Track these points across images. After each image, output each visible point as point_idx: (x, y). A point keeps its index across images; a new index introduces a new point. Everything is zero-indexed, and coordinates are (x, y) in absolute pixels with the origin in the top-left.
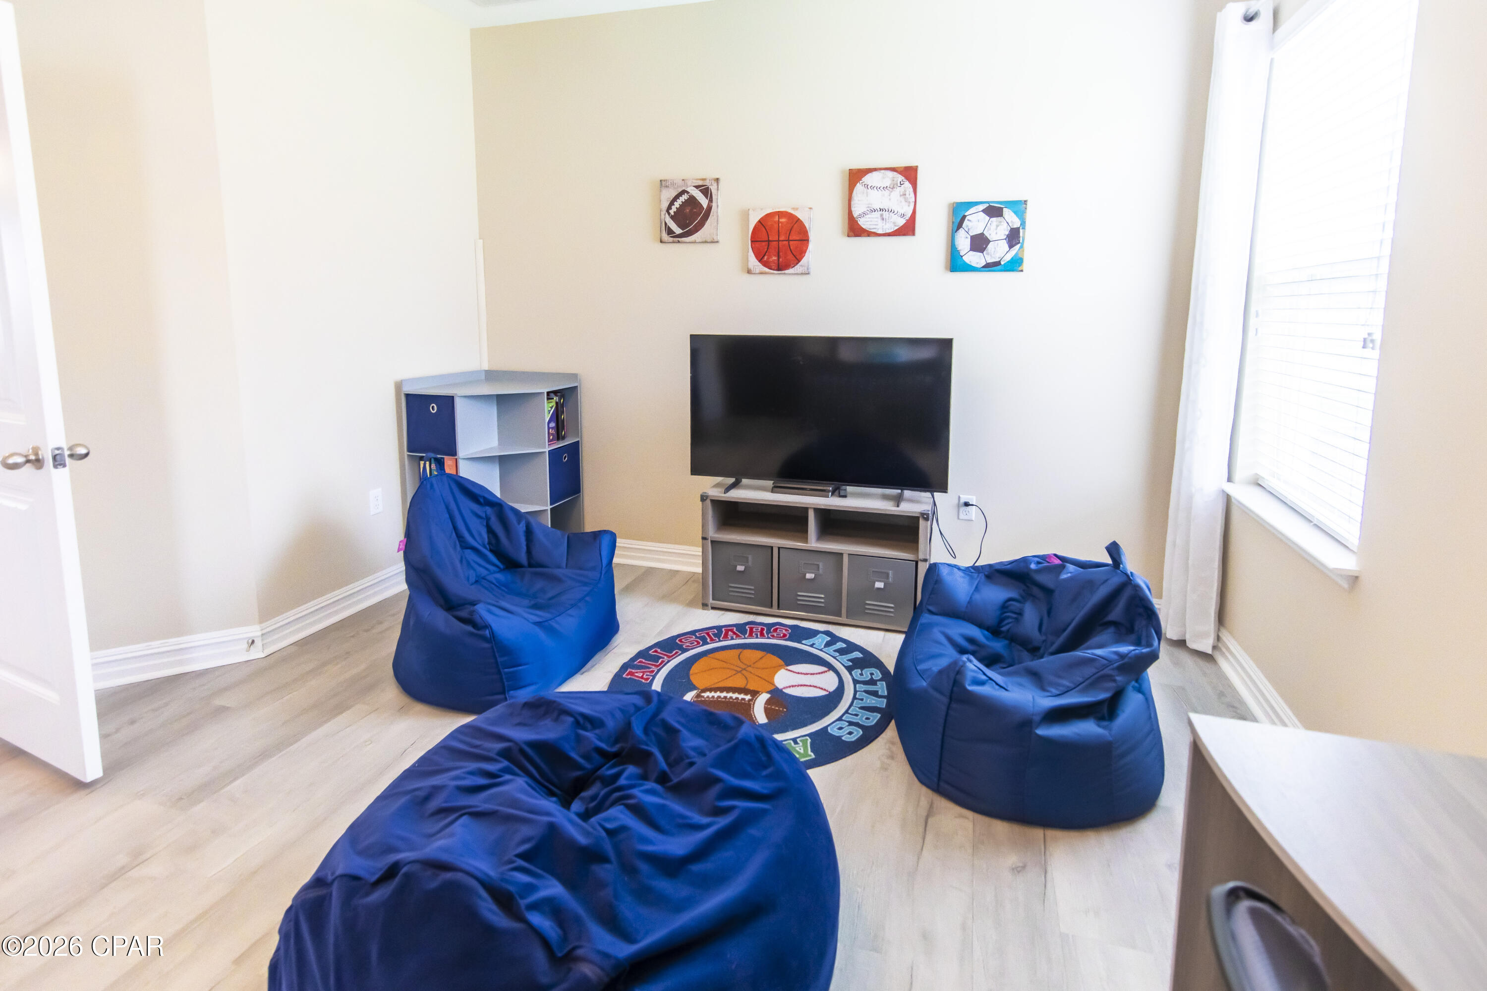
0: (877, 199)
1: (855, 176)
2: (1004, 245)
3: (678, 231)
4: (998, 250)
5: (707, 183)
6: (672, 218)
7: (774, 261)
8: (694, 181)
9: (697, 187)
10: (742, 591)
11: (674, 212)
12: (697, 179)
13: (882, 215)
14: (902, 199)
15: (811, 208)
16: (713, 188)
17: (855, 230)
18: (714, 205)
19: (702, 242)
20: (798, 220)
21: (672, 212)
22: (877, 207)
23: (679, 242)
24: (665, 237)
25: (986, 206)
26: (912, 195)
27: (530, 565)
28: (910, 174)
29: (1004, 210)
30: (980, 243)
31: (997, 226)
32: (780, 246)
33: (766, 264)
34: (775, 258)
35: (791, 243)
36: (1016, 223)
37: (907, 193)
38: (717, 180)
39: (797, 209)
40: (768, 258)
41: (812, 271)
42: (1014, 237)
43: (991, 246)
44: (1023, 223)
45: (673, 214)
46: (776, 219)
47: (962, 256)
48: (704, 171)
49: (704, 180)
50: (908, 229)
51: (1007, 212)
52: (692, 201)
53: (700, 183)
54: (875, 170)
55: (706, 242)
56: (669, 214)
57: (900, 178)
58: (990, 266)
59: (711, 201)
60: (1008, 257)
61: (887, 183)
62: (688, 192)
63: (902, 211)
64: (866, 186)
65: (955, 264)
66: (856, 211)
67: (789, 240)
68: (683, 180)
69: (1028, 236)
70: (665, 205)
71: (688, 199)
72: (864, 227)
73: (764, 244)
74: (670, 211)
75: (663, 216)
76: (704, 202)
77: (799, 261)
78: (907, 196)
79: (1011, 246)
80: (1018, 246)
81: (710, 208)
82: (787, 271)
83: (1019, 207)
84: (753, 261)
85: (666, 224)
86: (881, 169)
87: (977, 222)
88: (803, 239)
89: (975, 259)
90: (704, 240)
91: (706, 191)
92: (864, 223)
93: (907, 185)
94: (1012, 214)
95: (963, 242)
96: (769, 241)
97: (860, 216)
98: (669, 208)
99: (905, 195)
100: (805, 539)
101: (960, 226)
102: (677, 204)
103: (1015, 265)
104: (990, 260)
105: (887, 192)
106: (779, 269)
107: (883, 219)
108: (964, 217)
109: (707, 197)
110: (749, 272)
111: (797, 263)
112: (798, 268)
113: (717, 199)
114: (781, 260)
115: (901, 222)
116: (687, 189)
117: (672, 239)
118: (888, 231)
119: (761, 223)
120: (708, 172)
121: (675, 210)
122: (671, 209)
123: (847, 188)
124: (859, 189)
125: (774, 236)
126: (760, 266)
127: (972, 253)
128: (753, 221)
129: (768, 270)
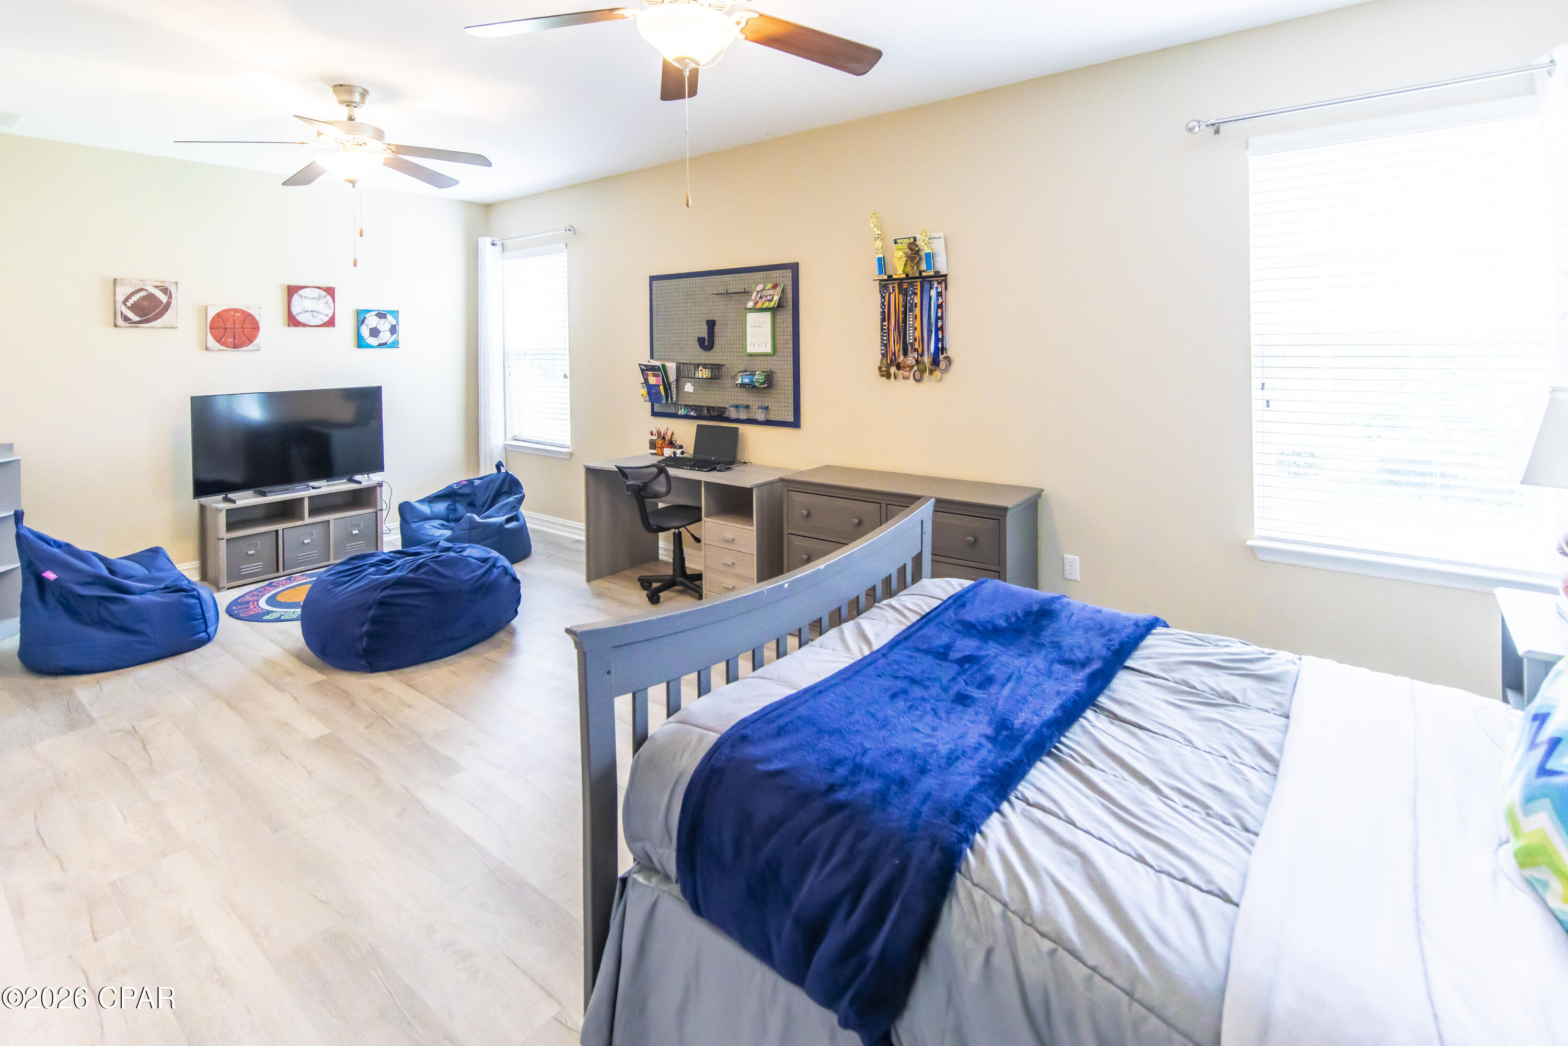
0: (309, 305)
1: (292, 291)
2: (389, 334)
3: (135, 318)
4: (385, 336)
5: (166, 285)
6: (129, 308)
7: (230, 342)
8: (153, 282)
9: (156, 287)
10: (247, 569)
11: (131, 304)
12: (156, 281)
13: (313, 314)
14: (326, 306)
15: (260, 308)
16: (173, 289)
17: (293, 321)
18: (173, 301)
19: (161, 328)
20: (250, 314)
21: (129, 304)
22: (310, 309)
23: (137, 327)
24: (120, 321)
25: (377, 312)
26: (332, 304)
28: (330, 291)
29: (387, 315)
30: (375, 332)
31: (384, 324)
32: (236, 332)
33: (223, 344)
34: (231, 340)
35: (245, 330)
36: (394, 323)
37: (329, 302)
38: (176, 283)
39: (249, 308)
40: (225, 340)
41: (262, 348)
42: (393, 330)
43: (381, 334)
44: (398, 322)
46: (232, 313)
47: (365, 340)
49: (164, 282)
50: (331, 323)
51: (388, 316)
52: (151, 297)
53: (159, 284)
54: (307, 287)
55: (166, 328)
56: (126, 305)
57: (324, 293)
58: (381, 345)
59: (170, 297)
60: (391, 341)
61: (316, 295)
62: (146, 290)
63: (326, 313)
64: (301, 296)
65: (360, 343)
66: (295, 311)
67: (242, 328)
68: (143, 281)
69: (401, 329)
70: (121, 298)
71: (146, 295)
72: (301, 321)
73: (221, 330)
74: (127, 303)
75: (118, 307)
76: (164, 298)
77: (251, 342)
78: (329, 304)
79: (392, 334)
80: (395, 335)
81: (168, 305)
82: (241, 349)
83: (395, 313)
84: (211, 342)
85: (122, 313)
86: (310, 287)
87: (372, 321)
88: (255, 327)
89: (373, 341)
90: (164, 326)
91: (165, 291)
92: (300, 318)
93: (329, 297)
94: (392, 317)
95: (365, 332)
96: (225, 328)
97: (297, 314)
98: (126, 300)
99: (327, 303)
100: (302, 518)
101: (363, 322)
102: (135, 298)
103: (395, 345)
104: (381, 342)
105: (315, 301)
106: (235, 347)
107: (314, 317)
108: (365, 318)
109: (166, 295)
110: (208, 349)
111: (251, 343)
112: (251, 347)
113: (177, 297)
114: (236, 341)
115: (326, 319)
116: (146, 288)
117: (128, 325)
118: (317, 324)
119: (219, 315)
120: (167, 277)
121: (133, 302)
122: (128, 301)
123: (286, 299)
124: (296, 297)
125: (230, 325)
126: (217, 346)
127: (371, 338)
128: (211, 314)
129: (224, 348)
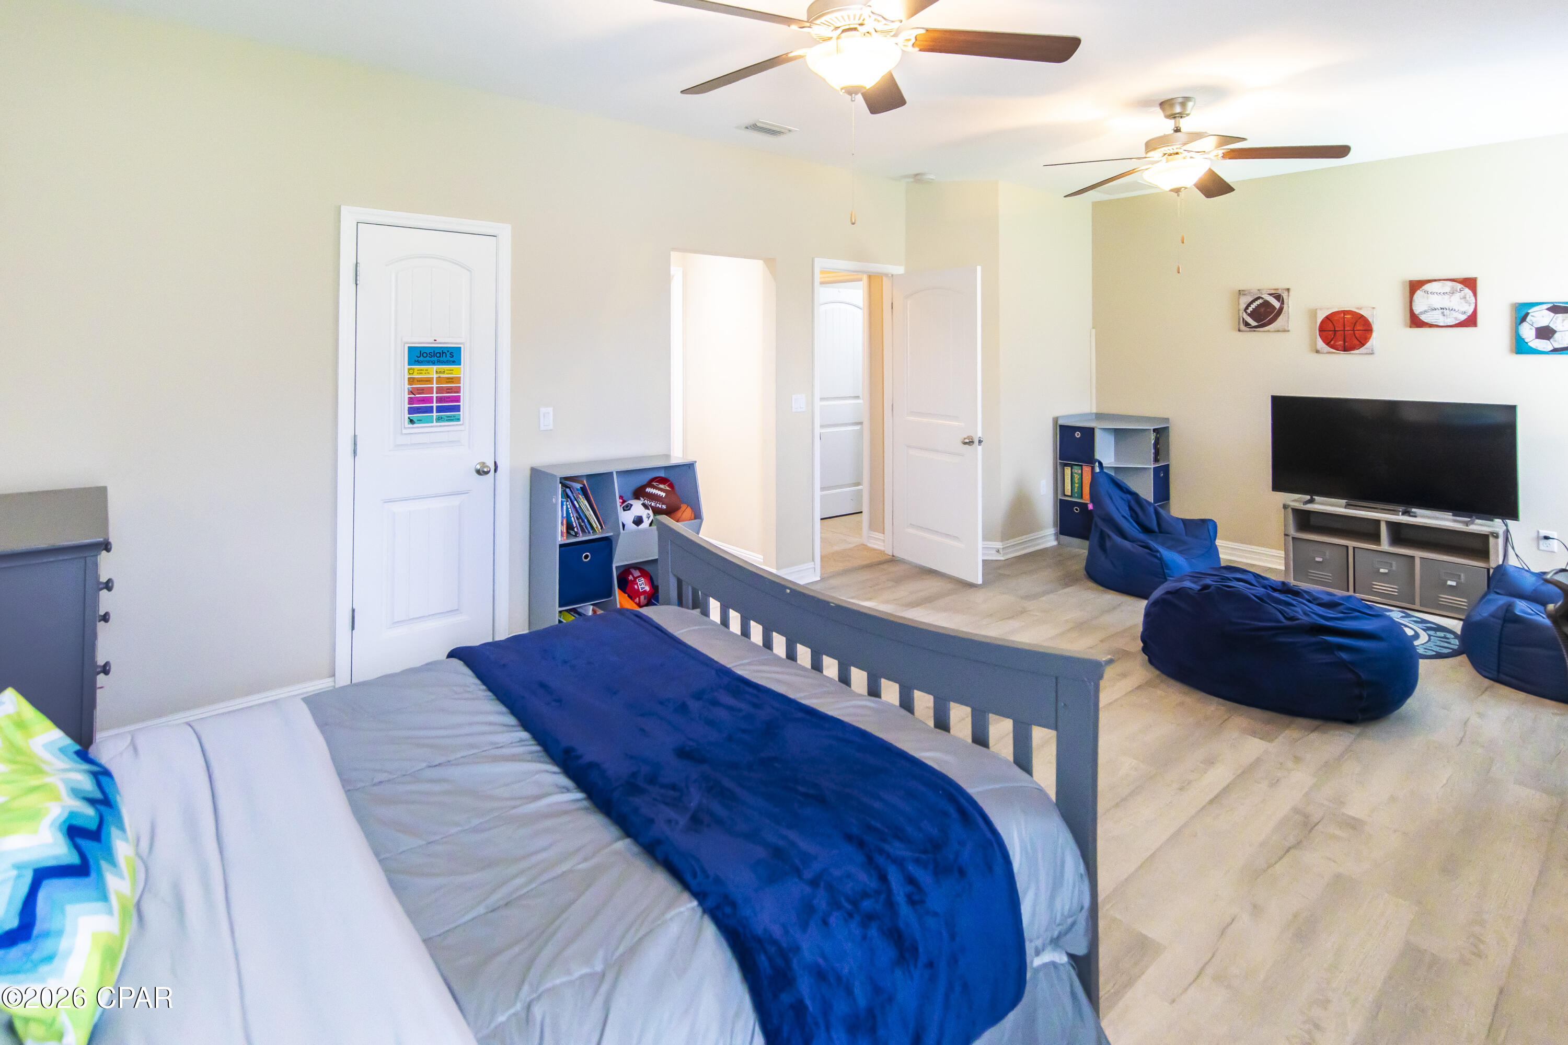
0: (1438, 301)
1: (1416, 285)
3: (1253, 323)
5: (1280, 292)
6: (1249, 315)
7: (1340, 345)
8: (1268, 291)
9: (1270, 295)
10: (1321, 576)
12: (1271, 289)
13: (1443, 313)
14: (1463, 301)
15: (1374, 308)
16: (1285, 295)
17: (1416, 322)
18: (1285, 306)
19: (1276, 331)
20: (1362, 316)
22: (1438, 306)
23: (1253, 331)
24: (1241, 326)
25: (1549, 306)
26: (1473, 298)
27: (1161, 532)
28: (1470, 283)
30: (1545, 333)
31: (1563, 320)
32: (1347, 335)
33: (1332, 347)
34: (1341, 343)
35: (1356, 332)
37: (1468, 297)
38: (1290, 289)
39: (1361, 309)
40: (1334, 343)
41: (1375, 351)
43: (1558, 335)
45: (1249, 312)
46: (1342, 315)
47: (1528, 343)
48: (1279, 284)
49: (1278, 289)
50: (1469, 322)
52: (1266, 304)
53: (1274, 291)
54: (1435, 280)
55: (1278, 331)
56: (1246, 312)
57: (1459, 286)
59: (1283, 303)
61: (1448, 289)
62: (1262, 298)
63: (1463, 310)
64: (1428, 291)
65: (1522, 348)
66: (1417, 311)
67: (1354, 330)
68: (1259, 290)
70: (1243, 306)
71: (1263, 302)
72: (1426, 321)
73: (1331, 333)
75: (1241, 314)
76: (1277, 304)
77: (1363, 344)
78: (1468, 298)
81: (1281, 309)
82: (1352, 352)
84: (1321, 344)
85: (1243, 320)
86: (1440, 280)
87: (1541, 318)
88: (1368, 330)
89: (1541, 345)
91: (1278, 297)
92: (1423, 318)
93: (1467, 290)
95: (1528, 332)
96: (1335, 330)
97: (1421, 313)
98: (1247, 307)
99: (1465, 298)
100: (1378, 545)
101: (1523, 320)
102: (1254, 306)
104: (1557, 346)
105: (1447, 297)
106: (1345, 350)
107: (1444, 315)
108: (1527, 314)
109: (1279, 301)
110: (1317, 352)
111: (1362, 346)
112: (1362, 350)
113: (1289, 302)
114: (1347, 344)
115: (1463, 317)
116: (1262, 296)
117: (1248, 329)
118: (1449, 324)
119: (1328, 318)
120: (1282, 284)
121: (1252, 310)
122: (1248, 309)
123: (1408, 294)
124: (1419, 294)
125: (1339, 327)
126: (1327, 348)
127: (1537, 340)
128: (1321, 317)
129: (1334, 351)
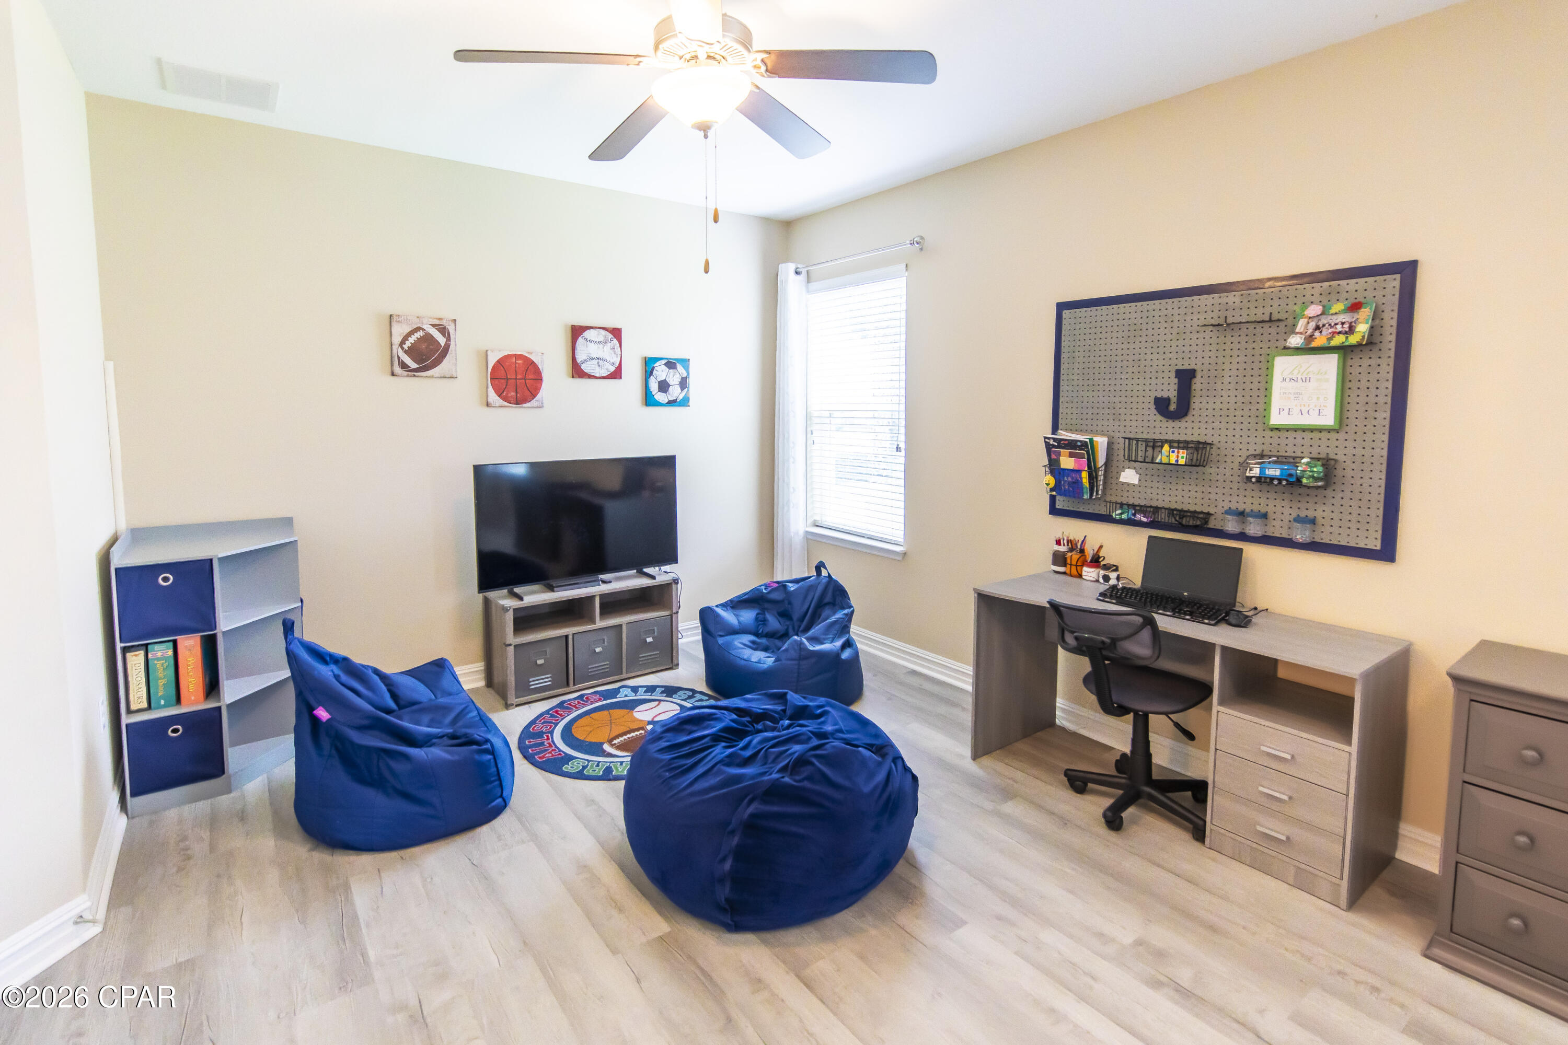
0: (594, 351)
1: (577, 332)
2: (678, 389)
3: (413, 365)
4: (675, 392)
5: (444, 323)
6: (406, 351)
7: (511, 397)
8: (430, 320)
9: (433, 325)
11: (408, 347)
12: (432, 318)
13: (598, 363)
14: (612, 352)
15: (543, 354)
16: (451, 328)
17: (577, 372)
18: (452, 343)
19: (441, 378)
20: (533, 362)
21: (406, 347)
22: (595, 356)
23: (414, 376)
24: (397, 369)
25: (666, 361)
26: (619, 349)
28: (616, 333)
29: (677, 364)
30: (664, 386)
31: (674, 375)
32: (518, 383)
33: (504, 399)
34: (513, 394)
35: (526, 381)
36: (685, 375)
37: (615, 348)
38: (455, 321)
39: (531, 354)
40: (507, 394)
41: (545, 405)
42: (683, 384)
43: (670, 389)
44: (688, 374)
46: (514, 360)
47: (653, 396)
48: (440, 311)
49: (440, 319)
50: (616, 374)
51: (678, 365)
52: (428, 338)
53: (437, 322)
54: (592, 328)
55: (444, 377)
56: (402, 348)
57: (610, 336)
58: (672, 403)
59: (449, 339)
60: (681, 397)
61: (601, 339)
62: (423, 330)
63: (612, 361)
64: (586, 339)
65: (648, 400)
66: (579, 359)
67: (524, 379)
68: (417, 317)
69: (691, 382)
70: (398, 340)
71: (424, 336)
72: (584, 371)
73: (503, 381)
74: (404, 346)
75: (394, 349)
76: (442, 340)
77: (534, 396)
79: (682, 389)
80: (686, 390)
81: (447, 347)
82: (524, 405)
83: (685, 362)
84: (493, 396)
85: (398, 357)
86: (596, 328)
87: (661, 372)
88: (538, 378)
89: (661, 397)
90: (442, 375)
91: (443, 330)
92: (586, 368)
93: (615, 341)
94: (682, 368)
95: (654, 386)
96: (507, 379)
97: (583, 362)
98: (403, 342)
99: (613, 349)
101: (651, 373)
102: (412, 340)
103: (685, 402)
104: (671, 399)
105: (601, 346)
106: (517, 404)
107: (599, 366)
108: (654, 367)
109: (444, 336)
110: (489, 405)
111: (533, 399)
112: (534, 403)
113: (455, 338)
114: (518, 395)
115: (612, 369)
116: (423, 327)
117: (406, 374)
118: (603, 376)
119: (499, 363)
120: (445, 313)
121: (411, 345)
122: (405, 344)
123: (571, 343)
124: (580, 341)
125: (510, 375)
126: (499, 401)
127: (660, 393)
128: (491, 361)
129: (506, 404)
